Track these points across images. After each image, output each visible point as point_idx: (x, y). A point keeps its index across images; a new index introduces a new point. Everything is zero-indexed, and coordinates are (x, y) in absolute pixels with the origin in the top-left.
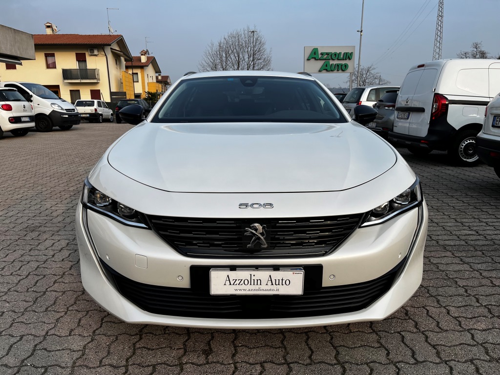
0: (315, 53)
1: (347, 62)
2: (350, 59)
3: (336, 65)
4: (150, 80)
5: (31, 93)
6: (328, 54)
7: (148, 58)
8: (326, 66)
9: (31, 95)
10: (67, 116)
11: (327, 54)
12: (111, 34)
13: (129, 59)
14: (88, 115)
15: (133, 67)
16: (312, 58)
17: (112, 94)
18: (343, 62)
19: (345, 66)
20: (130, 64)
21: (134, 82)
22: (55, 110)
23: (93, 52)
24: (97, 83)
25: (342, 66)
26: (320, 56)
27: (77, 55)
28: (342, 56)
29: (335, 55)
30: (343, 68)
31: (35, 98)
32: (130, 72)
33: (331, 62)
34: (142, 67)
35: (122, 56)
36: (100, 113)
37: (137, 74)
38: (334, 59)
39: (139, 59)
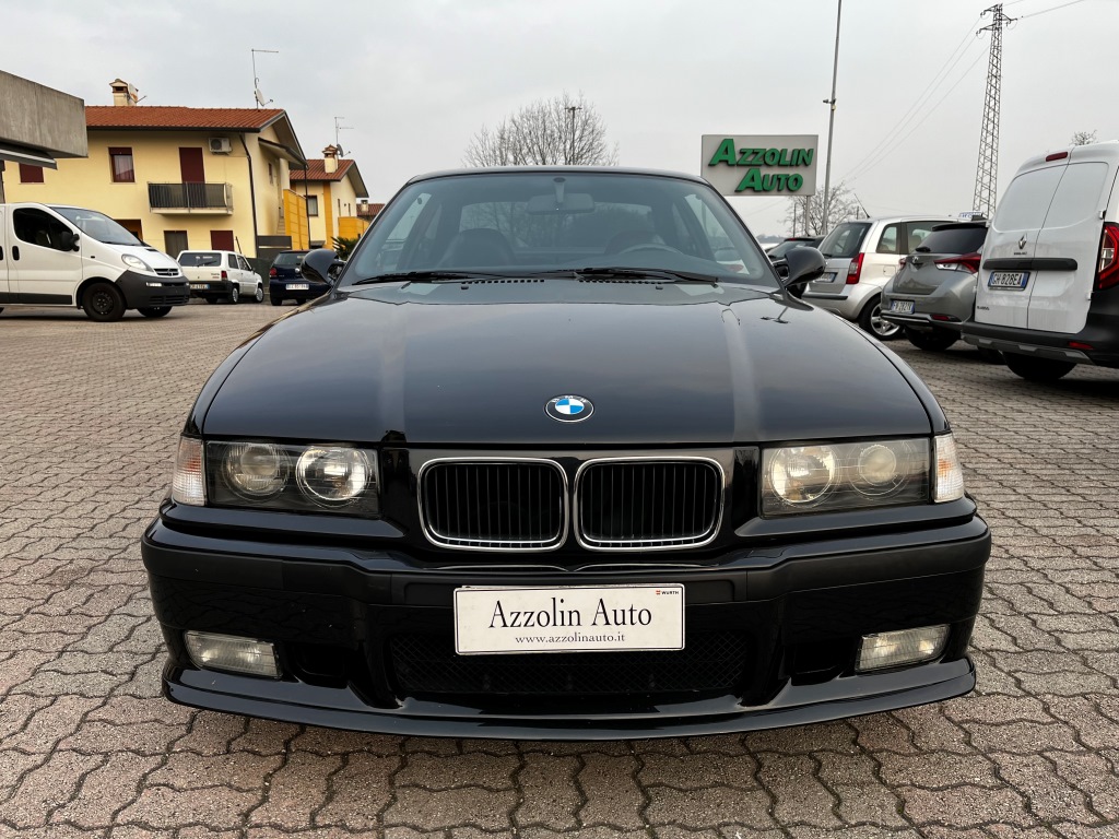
0: (726, 150)
1: (800, 171)
2: (806, 165)
3: (775, 180)
4: (345, 213)
5: (76, 231)
6: (757, 153)
7: (342, 164)
8: (753, 179)
9: (77, 235)
10: (160, 285)
11: (755, 152)
12: (260, 107)
13: (299, 163)
14: (206, 286)
15: (306, 183)
16: (721, 161)
17: (259, 240)
18: (791, 172)
19: (796, 180)
20: (300, 175)
21: (308, 216)
22: (130, 269)
23: (220, 147)
24: (226, 216)
25: (787, 179)
26: (738, 157)
27: (182, 151)
28: (788, 158)
29: (773, 154)
30: (790, 186)
31: (85, 241)
32: (301, 192)
33: (764, 171)
34: (326, 183)
35: (284, 157)
36: (234, 281)
37: (315, 197)
38: (770, 163)
39: (320, 165)
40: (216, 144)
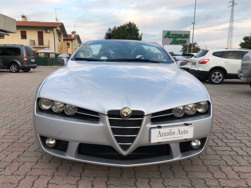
0: (168, 34)
2: (187, 38)
3: (180, 41)
4: (76, 47)
6: (176, 35)
7: (76, 36)
8: (175, 41)
12: (57, 22)
16: (167, 37)
19: (185, 41)
20: (66, 38)
21: (68, 48)
26: (171, 36)
27: (38, 32)
28: (183, 36)
29: (180, 35)
32: (66, 42)
33: (177, 39)
34: (72, 40)
35: (62, 34)
37: (69, 43)
39: (70, 36)
40: (46, 31)
